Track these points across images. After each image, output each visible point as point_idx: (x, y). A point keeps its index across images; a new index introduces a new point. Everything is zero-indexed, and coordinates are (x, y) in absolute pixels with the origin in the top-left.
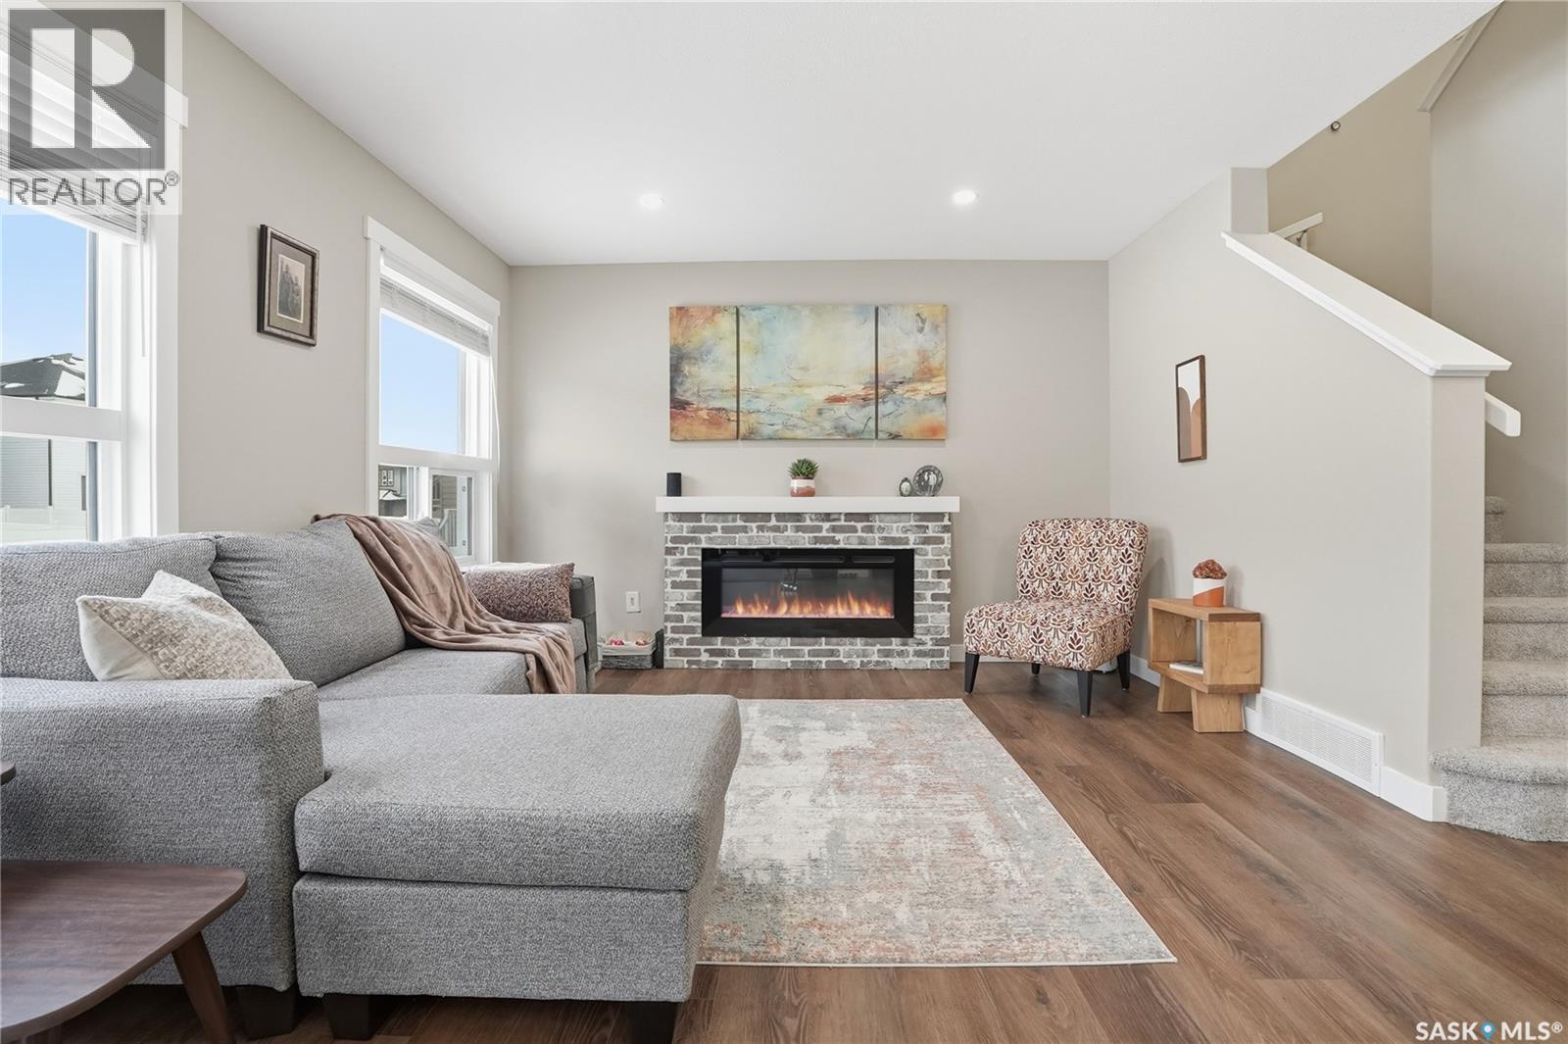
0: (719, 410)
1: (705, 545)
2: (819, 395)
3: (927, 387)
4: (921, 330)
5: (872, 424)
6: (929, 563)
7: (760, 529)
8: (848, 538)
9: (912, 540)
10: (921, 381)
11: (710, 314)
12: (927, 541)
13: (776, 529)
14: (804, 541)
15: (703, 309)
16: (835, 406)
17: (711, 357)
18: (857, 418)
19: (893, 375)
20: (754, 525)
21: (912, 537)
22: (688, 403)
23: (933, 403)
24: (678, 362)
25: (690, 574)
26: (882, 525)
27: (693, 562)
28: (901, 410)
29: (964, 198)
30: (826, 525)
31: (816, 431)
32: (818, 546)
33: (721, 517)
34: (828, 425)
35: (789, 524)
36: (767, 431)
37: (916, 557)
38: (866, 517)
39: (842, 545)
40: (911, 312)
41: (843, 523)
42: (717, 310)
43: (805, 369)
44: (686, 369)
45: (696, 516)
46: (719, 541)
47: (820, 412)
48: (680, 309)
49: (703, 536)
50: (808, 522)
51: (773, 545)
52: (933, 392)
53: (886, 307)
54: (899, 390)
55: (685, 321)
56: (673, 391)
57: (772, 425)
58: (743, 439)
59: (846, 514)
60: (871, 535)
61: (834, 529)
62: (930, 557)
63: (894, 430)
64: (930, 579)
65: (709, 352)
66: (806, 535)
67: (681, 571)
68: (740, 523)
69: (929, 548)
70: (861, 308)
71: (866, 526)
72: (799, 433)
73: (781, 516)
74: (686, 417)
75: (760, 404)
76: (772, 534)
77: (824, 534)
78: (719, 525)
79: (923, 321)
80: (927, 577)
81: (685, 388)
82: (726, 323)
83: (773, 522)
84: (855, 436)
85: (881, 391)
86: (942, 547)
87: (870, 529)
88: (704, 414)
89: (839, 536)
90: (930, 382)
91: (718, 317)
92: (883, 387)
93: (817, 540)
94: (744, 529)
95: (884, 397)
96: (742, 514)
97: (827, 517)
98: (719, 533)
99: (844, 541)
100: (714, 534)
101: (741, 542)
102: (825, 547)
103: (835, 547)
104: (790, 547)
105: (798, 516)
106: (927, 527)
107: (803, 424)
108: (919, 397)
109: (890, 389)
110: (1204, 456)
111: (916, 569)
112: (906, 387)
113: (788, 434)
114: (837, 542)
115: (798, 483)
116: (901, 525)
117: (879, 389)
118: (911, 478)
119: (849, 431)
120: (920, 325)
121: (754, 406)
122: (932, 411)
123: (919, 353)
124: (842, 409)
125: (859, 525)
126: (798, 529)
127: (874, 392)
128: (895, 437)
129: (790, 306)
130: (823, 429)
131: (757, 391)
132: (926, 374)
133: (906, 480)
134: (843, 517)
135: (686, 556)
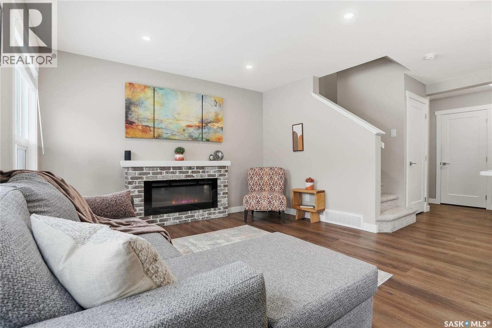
0: (146, 126)
1: (145, 180)
2: (184, 124)
3: (217, 125)
4: (216, 106)
5: (201, 135)
6: (222, 183)
7: (167, 173)
8: (197, 175)
9: (217, 176)
10: (216, 122)
11: (143, 88)
12: (221, 175)
13: (173, 173)
14: (183, 177)
15: (140, 86)
16: (190, 128)
17: (143, 105)
18: (196, 133)
19: (207, 120)
20: (164, 172)
21: (217, 174)
22: (134, 123)
23: (219, 130)
24: (129, 106)
25: (139, 192)
26: (208, 170)
27: (141, 187)
28: (210, 132)
29: (249, 67)
30: (190, 171)
31: (182, 137)
32: (187, 178)
33: (152, 169)
34: (187, 135)
35: (177, 171)
36: (165, 136)
37: (218, 181)
38: (203, 168)
39: (195, 178)
40: (213, 99)
41: (195, 170)
42: (145, 87)
43: (179, 114)
44: (133, 108)
45: (141, 168)
46: (150, 177)
47: (184, 130)
48: (130, 84)
49: (144, 176)
50: (184, 170)
51: (171, 179)
52: (219, 126)
53: (206, 96)
54: (209, 125)
55: (132, 89)
56: (127, 117)
57: (167, 134)
58: (156, 138)
59: (197, 167)
60: (204, 174)
61: (193, 172)
62: (222, 181)
63: (208, 138)
64: (222, 188)
65: (142, 103)
66: (183, 175)
67: (135, 191)
68: (159, 171)
69: (222, 177)
70: (197, 95)
71: (203, 171)
72: (177, 137)
73: (174, 168)
74: (132, 128)
75: (163, 126)
76: (171, 175)
77: (189, 174)
78: (151, 172)
79: (217, 103)
80: (221, 187)
81: (132, 116)
82: (150, 93)
83: (172, 170)
84: (195, 140)
85: (204, 125)
86: (225, 177)
87: (204, 172)
88: (140, 127)
89: (194, 175)
90: (218, 123)
91: (146, 90)
92: (205, 123)
93: (187, 176)
94: (161, 173)
95: (205, 127)
96: (160, 167)
97: (190, 168)
98: (151, 175)
99: (196, 176)
100: (149, 175)
101: (159, 178)
102: (190, 178)
103: (193, 178)
104: (177, 179)
105: (180, 168)
106: (221, 171)
107: (178, 134)
108: (215, 128)
109: (207, 124)
110: (303, 150)
111: (218, 185)
112: (211, 124)
113: (173, 138)
114: (194, 177)
115: (178, 156)
116: (214, 170)
117: (203, 124)
118: (213, 155)
119: (193, 138)
120: (216, 104)
121: (160, 126)
122: (219, 133)
123: (215, 113)
124: (191, 130)
125: (201, 171)
126: (180, 172)
127: (201, 125)
128: (208, 140)
129: (174, 90)
130: (185, 136)
131: (161, 120)
132: (217, 120)
133: (211, 155)
134: (195, 168)
135: (137, 185)
